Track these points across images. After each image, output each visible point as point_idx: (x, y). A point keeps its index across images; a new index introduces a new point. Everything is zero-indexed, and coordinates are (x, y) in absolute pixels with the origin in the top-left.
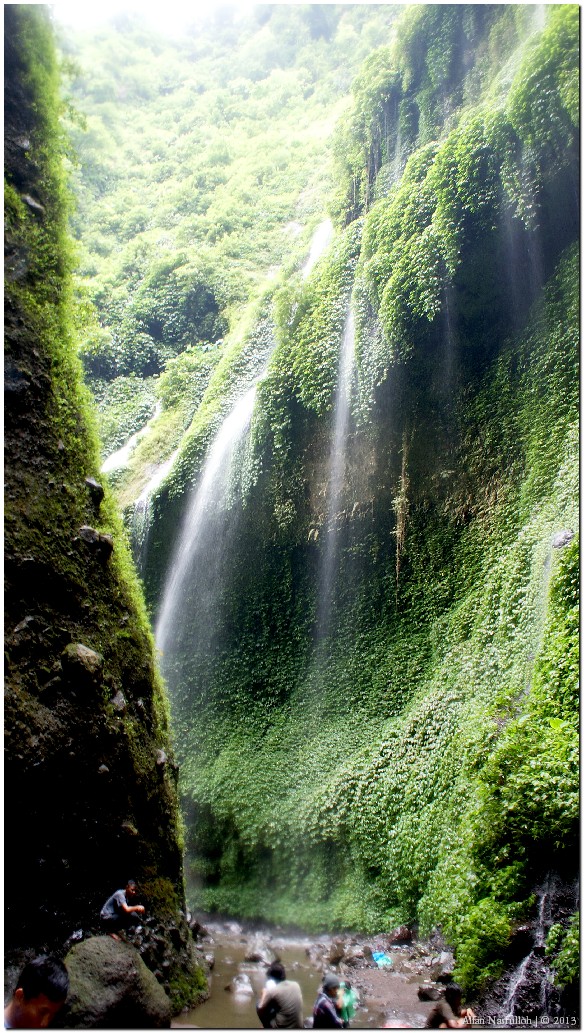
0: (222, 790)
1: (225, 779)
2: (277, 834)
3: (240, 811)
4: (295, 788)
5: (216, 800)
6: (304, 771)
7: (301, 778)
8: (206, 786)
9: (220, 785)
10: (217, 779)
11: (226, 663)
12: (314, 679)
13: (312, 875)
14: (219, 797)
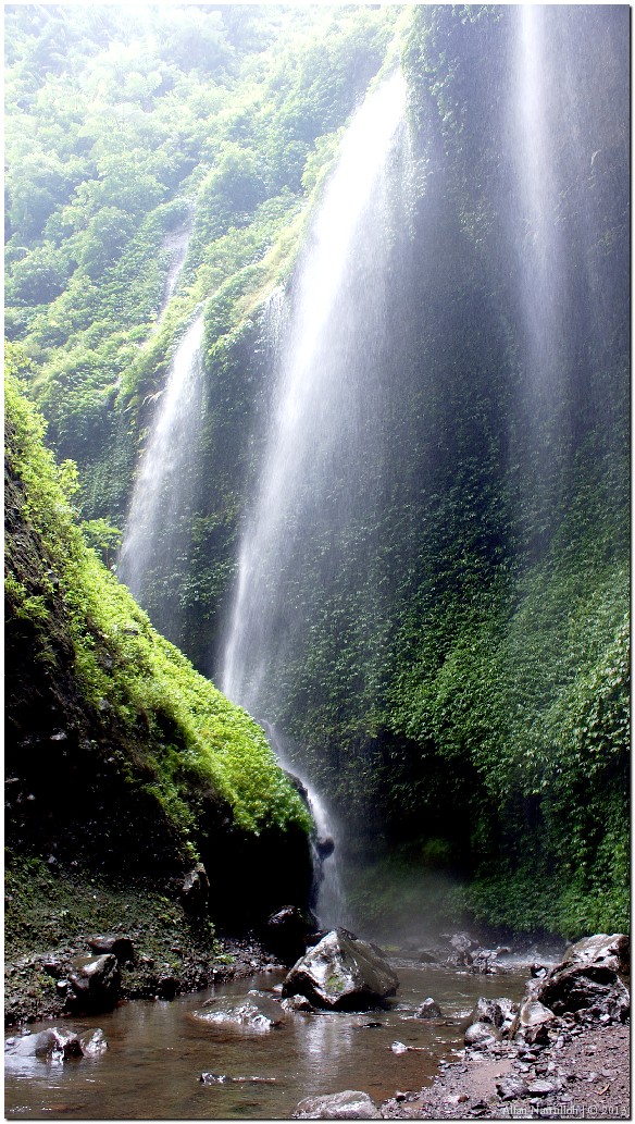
0: (449, 713)
1: (452, 694)
2: (539, 770)
3: (479, 740)
4: (564, 682)
5: (441, 731)
6: (576, 650)
7: (573, 663)
8: (425, 711)
9: (445, 706)
10: (442, 695)
11: (441, 511)
12: (584, 501)
13: (611, 836)
14: (448, 725)
